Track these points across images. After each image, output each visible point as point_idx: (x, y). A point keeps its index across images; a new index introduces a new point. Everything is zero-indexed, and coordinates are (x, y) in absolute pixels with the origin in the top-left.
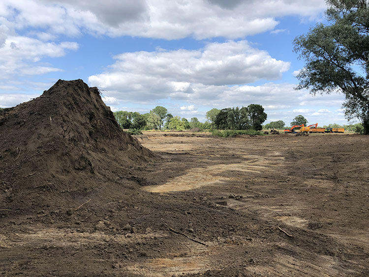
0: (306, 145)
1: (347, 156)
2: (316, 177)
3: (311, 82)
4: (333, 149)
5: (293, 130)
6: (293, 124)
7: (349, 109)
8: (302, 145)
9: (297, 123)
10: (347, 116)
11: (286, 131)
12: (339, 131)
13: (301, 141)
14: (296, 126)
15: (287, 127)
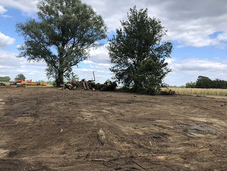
0: (22, 93)
1: (45, 100)
2: (24, 115)
3: (27, 54)
4: (38, 96)
5: (16, 83)
6: (16, 79)
7: (49, 72)
8: (19, 93)
9: (19, 79)
10: (48, 77)
11: (11, 83)
12: (44, 85)
13: (19, 91)
14: (18, 81)
15: (12, 81)
